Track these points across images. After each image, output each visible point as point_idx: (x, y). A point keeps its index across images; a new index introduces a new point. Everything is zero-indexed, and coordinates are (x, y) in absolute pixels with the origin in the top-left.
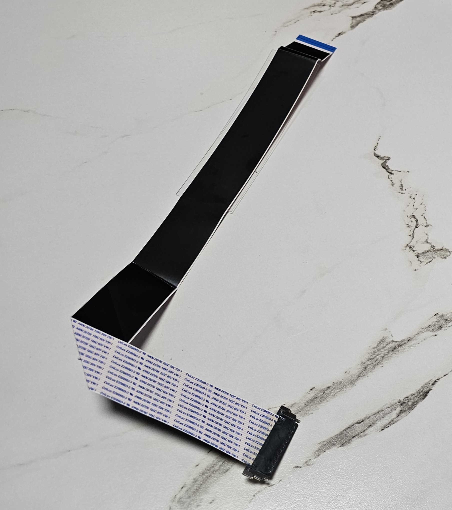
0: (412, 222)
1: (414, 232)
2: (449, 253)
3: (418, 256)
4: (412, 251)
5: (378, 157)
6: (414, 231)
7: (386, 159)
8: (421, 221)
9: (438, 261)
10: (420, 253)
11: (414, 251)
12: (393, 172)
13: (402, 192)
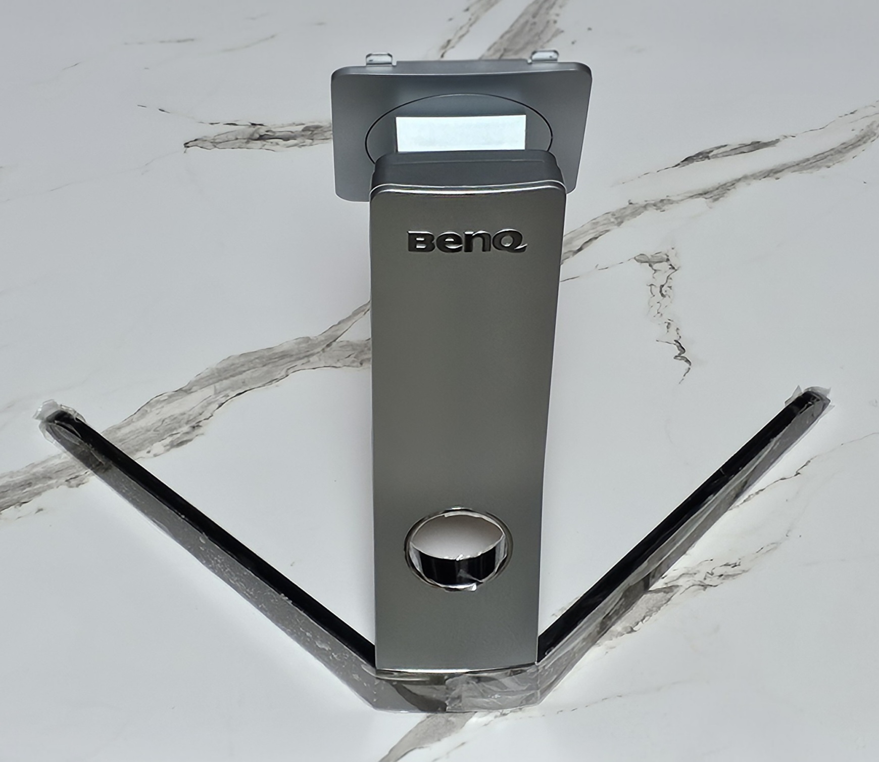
0: (666, 291)
1: (667, 282)
2: (637, 258)
3: (668, 260)
4: (673, 265)
5: (687, 361)
6: (665, 282)
7: (679, 358)
8: (656, 291)
9: (649, 252)
10: (666, 263)
11: (671, 265)
12: (675, 342)
13: (669, 321)
